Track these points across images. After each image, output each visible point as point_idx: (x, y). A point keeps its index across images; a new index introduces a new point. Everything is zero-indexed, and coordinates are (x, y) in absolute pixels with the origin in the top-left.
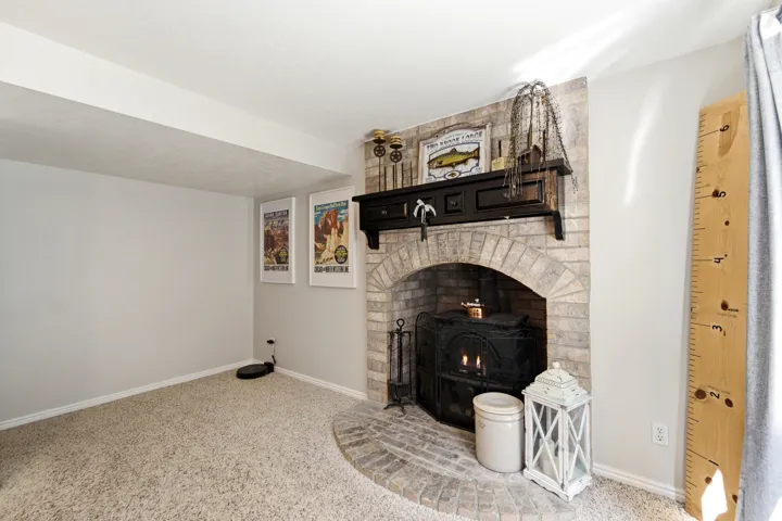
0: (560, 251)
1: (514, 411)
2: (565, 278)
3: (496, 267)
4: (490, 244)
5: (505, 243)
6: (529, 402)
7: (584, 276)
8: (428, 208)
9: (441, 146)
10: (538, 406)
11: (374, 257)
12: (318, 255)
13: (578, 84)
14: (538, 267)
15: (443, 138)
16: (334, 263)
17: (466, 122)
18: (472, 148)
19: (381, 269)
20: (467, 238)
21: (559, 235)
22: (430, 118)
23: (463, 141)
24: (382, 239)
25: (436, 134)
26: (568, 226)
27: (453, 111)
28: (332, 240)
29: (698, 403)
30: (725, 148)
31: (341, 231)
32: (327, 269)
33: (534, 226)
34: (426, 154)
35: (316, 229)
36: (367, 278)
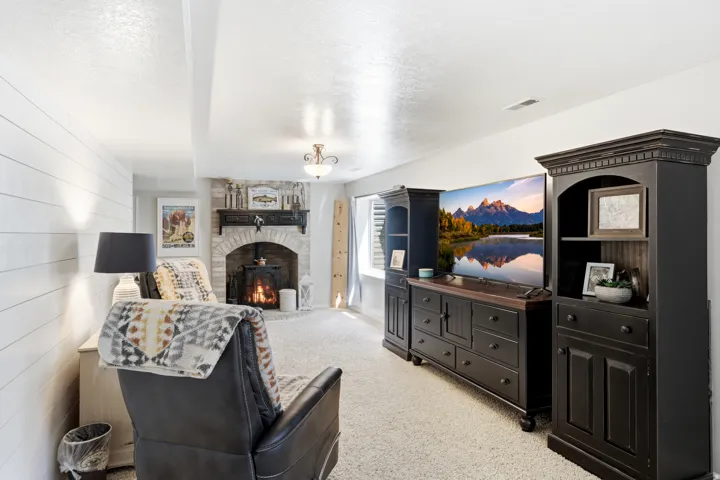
0: (303, 237)
1: (294, 292)
2: (304, 246)
3: (281, 243)
4: (278, 235)
5: (284, 235)
6: (300, 287)
7: (309, 246)
8: (261, 219)
9: (259, 192)
10: (303, 287)
11: (217, 239)
12: (166, 235)
13: (309, 184)
14: (296, 244)
15: (259, 189)
16: (182, 242)
17: (270, 184)
18: (273, 197)
19: (223, 245)
20: (270, 232)
21: (303, 232)
22: (254, 178)
23: (271, 193)
24: (223, 230)
25: (256, 186)
26: (307, 230)
27: (264, 178)
28: (181, 229)
29: (334, 278)
30: (340, 212)
31: (188, 223)
32: (175, 246)
33: (294, 229)
34: (251, 194)
35: (164, 220)
36: (212, 249)
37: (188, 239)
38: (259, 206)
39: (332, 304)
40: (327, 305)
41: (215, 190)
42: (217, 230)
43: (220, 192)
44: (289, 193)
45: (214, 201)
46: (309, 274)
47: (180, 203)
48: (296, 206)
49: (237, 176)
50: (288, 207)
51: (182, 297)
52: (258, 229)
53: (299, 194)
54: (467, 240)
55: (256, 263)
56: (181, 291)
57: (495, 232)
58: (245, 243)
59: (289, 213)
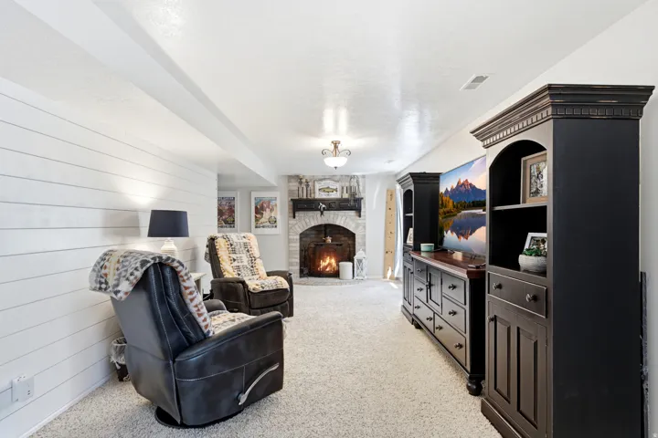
0: (360, 221)
1: (351, 264)
2: (361, 227)
3: (342, 225)
4: (340, 218)
5: (344, 218)
6: (355, 260)
7: (364, 227)
8: (324, 206)
9: (324, 184)
11: (292, 222)
12: (257, 219)
13: (364, 177)
14: (353, 225)
15: (324, 182)
16: (268, 224)
17: (331, 178)
19: (297, 226)
20: (332, 216)
21: (360, 216)
22: (318, 174)
23: (332, 185)
24: (297, 215)
25: (321, 180)
26: (362, 214)
27: (327, 174)
28: (266, 214)
29: (387, 255)
30: (391, 199)
31: (272, 210)
32: (263, 227)
33: (352, 213)
34: (318, 186)
35: (256, 208)
36: (289, 230)
37: (273, 222)
38: (324, 196)
39: (385, 277)
40: (381, 277)
41: (291, 184)
42: (292, 215)
43: (294, 185)
44: (347, 184)
45: (290, 192)
46: (364, 250)
47: (266, 195)
48: (353, 195)
49: (306, 172)
50: (346, 196)
51: (234, 260)
52: (322, 213)
53: (356, 184)
54: (450, 216)
55: (325, 241)
56: (234, 256)
57: (465, 208)
58: (313, 225)
59: (347, 200)
